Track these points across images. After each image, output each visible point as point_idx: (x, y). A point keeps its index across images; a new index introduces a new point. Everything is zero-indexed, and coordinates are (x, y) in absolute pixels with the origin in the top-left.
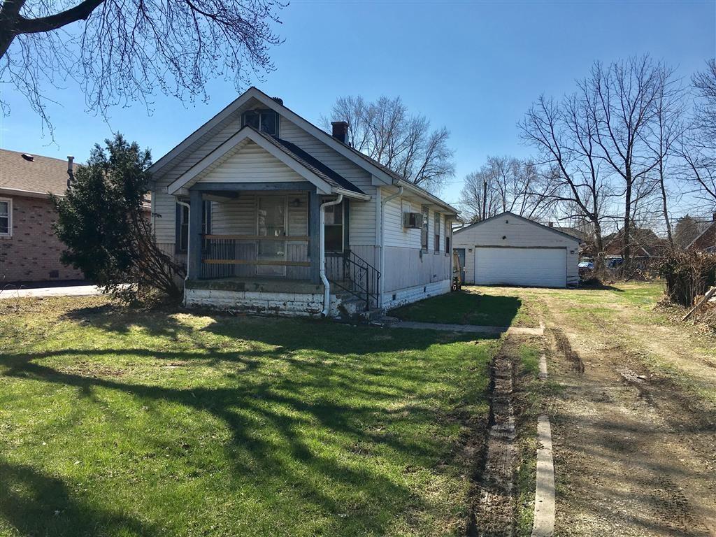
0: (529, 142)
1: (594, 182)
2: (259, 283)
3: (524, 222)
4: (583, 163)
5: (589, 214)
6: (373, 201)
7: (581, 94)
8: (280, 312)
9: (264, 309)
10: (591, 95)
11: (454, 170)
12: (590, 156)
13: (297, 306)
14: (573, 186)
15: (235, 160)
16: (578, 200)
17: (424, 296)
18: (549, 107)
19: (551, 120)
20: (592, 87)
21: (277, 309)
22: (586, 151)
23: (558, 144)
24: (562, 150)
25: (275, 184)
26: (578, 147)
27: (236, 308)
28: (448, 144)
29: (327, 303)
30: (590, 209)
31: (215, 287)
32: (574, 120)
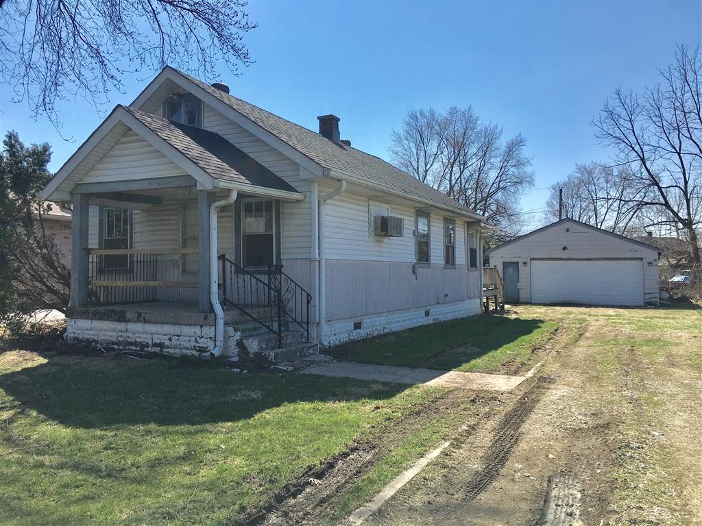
0: (606, 142)
1: (686, 183)
2: (141, 311)
3: (590, 230)
4: (670, 161)
5: (680, 220)
6: (307, 200)
7: (665, 86)
8: (165, 350)
9: (147, 345)
10: (678, 84)
11: (533, 179)
12: (679, 154)
13: (184, 342)
14: (660, 188)
15: (118, 152)
16: (667, 205)
17: (425, 321)
18: (628, 101)
19: (630, 114)
20: (677, 74)
21: (161, 345)
22: (675, 148)
23: (640, 142)
24: (645, 148)
25: (158, 181)
26: (664, 143)
27: (118, 343)
28: (526, 152)
29: (220, 337)
30: (683, 214)
31: (95, 316)
32: (657, 113)
